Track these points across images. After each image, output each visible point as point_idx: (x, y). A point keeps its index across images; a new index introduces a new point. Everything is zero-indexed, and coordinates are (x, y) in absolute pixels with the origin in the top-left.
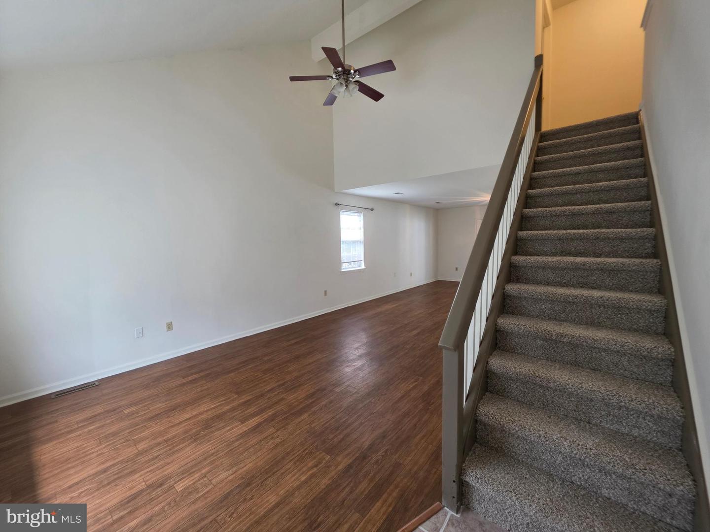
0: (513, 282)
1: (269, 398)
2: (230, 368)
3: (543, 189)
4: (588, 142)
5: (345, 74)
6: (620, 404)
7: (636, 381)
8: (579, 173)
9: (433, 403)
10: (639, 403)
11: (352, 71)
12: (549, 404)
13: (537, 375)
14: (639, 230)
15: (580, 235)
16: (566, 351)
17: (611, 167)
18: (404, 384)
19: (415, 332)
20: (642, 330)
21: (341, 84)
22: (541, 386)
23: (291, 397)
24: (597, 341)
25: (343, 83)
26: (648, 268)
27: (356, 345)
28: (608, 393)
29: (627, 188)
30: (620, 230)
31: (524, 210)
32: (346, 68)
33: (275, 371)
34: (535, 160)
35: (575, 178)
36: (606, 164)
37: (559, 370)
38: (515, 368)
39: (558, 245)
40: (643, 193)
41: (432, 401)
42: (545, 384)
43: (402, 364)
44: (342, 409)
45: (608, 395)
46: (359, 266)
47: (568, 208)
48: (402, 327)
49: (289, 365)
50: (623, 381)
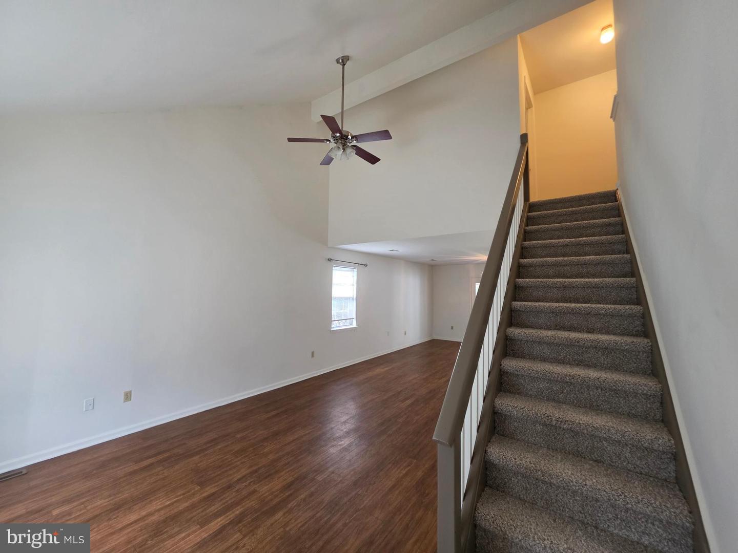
0: (510, 355)
1: (238, 490)
2: (195, 449)
3: (534, 260)
4: (573, 216)
5: (342, 139)
6: (627, 506)
7: (640, 476)
8: (566, 245)
9: (428, 494)
10: (645, 506)
11: (350, 137)
12: (553, 503)
13: (539, 468)
14: (627, 307)
15: (572, 309)
16: (567, 438)
17: (596, 242)
18: (396, 469)
19: (409, 402)
20: (640, 416)
21: (339, 147)
22: (544, 482)
23: (264, 489)
24: (597, 429)
25: (341, 147)
26: (640, 348)
27: (344, 418)
28: (613, 492)
29: (611, 263)
30: (609, 306)
31: (517, 280)
32: (344, 133)
33: (248, 453)
34: (525, 230)
35: (563, 251)
36: (591, 238)
37: (561, 461)
38: (515, 459)
39: (552, 318)
40: (627, 269)
41: (427, 492)
42: (547, 479)
43: (394, 443)
44: (324, 505)
45: (613, 495)
46: (351, 325)
47: (558, 280)
48: (393, 395)
49: (266, 444)
50: (627, 476)
